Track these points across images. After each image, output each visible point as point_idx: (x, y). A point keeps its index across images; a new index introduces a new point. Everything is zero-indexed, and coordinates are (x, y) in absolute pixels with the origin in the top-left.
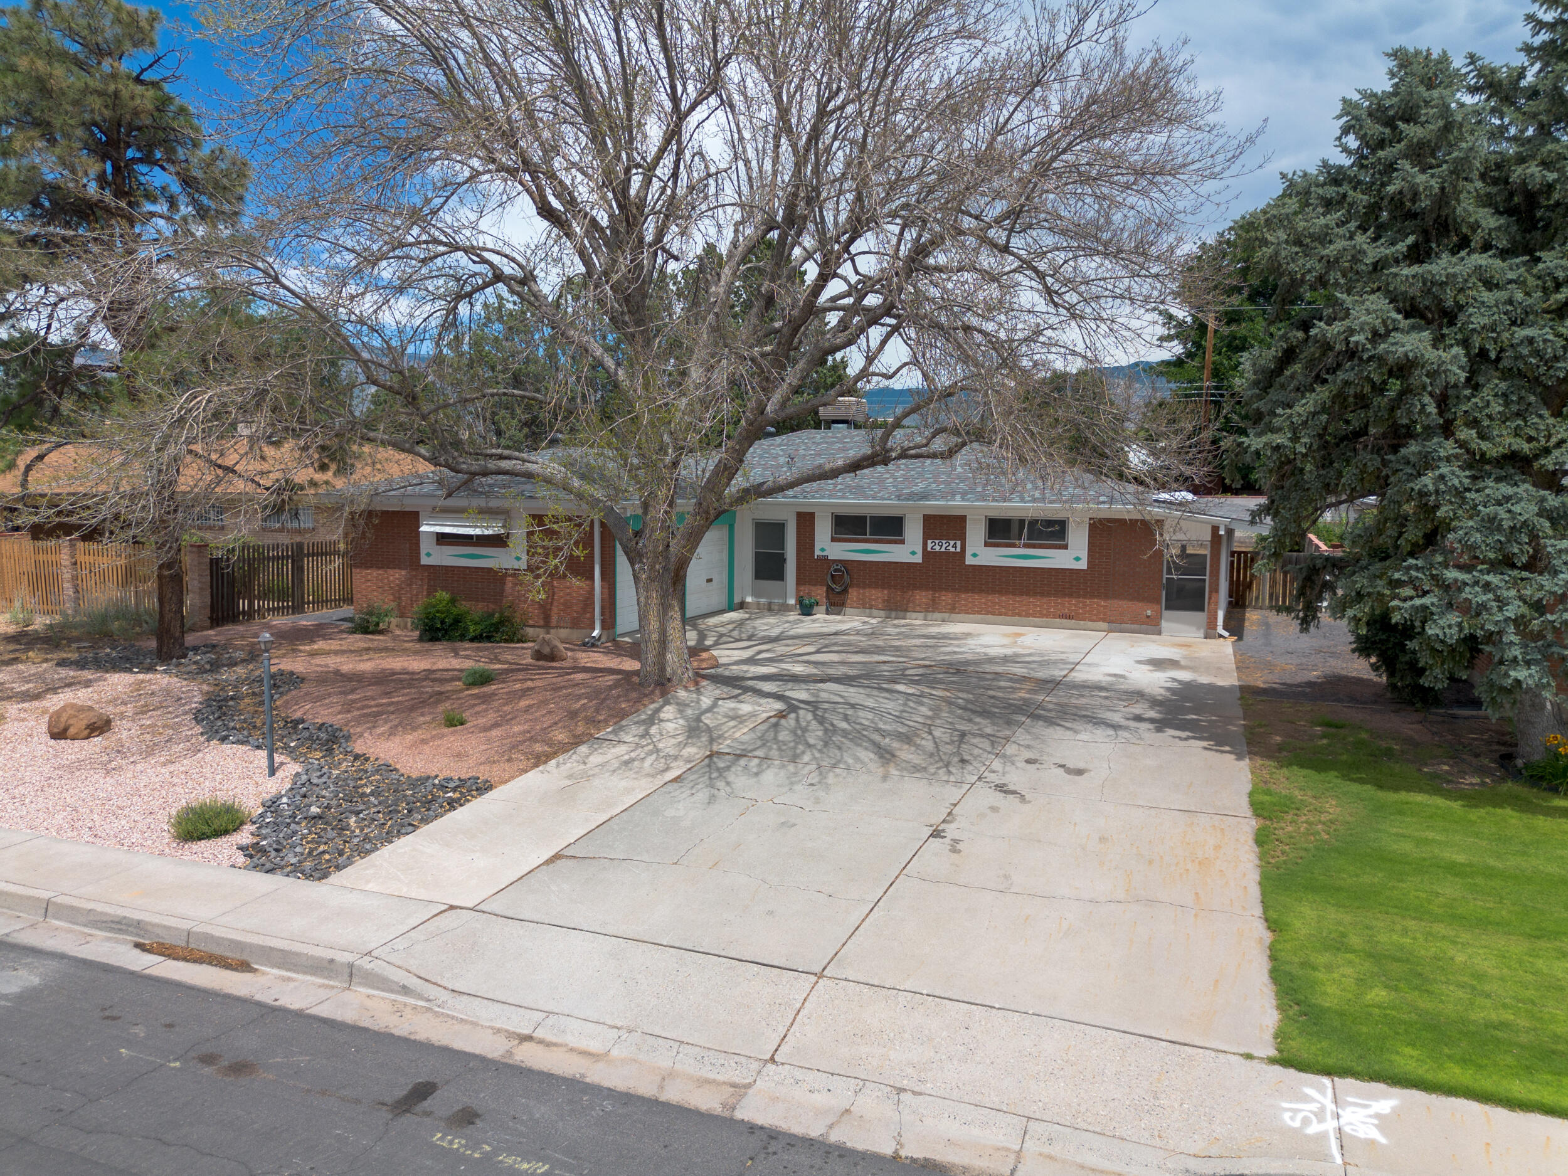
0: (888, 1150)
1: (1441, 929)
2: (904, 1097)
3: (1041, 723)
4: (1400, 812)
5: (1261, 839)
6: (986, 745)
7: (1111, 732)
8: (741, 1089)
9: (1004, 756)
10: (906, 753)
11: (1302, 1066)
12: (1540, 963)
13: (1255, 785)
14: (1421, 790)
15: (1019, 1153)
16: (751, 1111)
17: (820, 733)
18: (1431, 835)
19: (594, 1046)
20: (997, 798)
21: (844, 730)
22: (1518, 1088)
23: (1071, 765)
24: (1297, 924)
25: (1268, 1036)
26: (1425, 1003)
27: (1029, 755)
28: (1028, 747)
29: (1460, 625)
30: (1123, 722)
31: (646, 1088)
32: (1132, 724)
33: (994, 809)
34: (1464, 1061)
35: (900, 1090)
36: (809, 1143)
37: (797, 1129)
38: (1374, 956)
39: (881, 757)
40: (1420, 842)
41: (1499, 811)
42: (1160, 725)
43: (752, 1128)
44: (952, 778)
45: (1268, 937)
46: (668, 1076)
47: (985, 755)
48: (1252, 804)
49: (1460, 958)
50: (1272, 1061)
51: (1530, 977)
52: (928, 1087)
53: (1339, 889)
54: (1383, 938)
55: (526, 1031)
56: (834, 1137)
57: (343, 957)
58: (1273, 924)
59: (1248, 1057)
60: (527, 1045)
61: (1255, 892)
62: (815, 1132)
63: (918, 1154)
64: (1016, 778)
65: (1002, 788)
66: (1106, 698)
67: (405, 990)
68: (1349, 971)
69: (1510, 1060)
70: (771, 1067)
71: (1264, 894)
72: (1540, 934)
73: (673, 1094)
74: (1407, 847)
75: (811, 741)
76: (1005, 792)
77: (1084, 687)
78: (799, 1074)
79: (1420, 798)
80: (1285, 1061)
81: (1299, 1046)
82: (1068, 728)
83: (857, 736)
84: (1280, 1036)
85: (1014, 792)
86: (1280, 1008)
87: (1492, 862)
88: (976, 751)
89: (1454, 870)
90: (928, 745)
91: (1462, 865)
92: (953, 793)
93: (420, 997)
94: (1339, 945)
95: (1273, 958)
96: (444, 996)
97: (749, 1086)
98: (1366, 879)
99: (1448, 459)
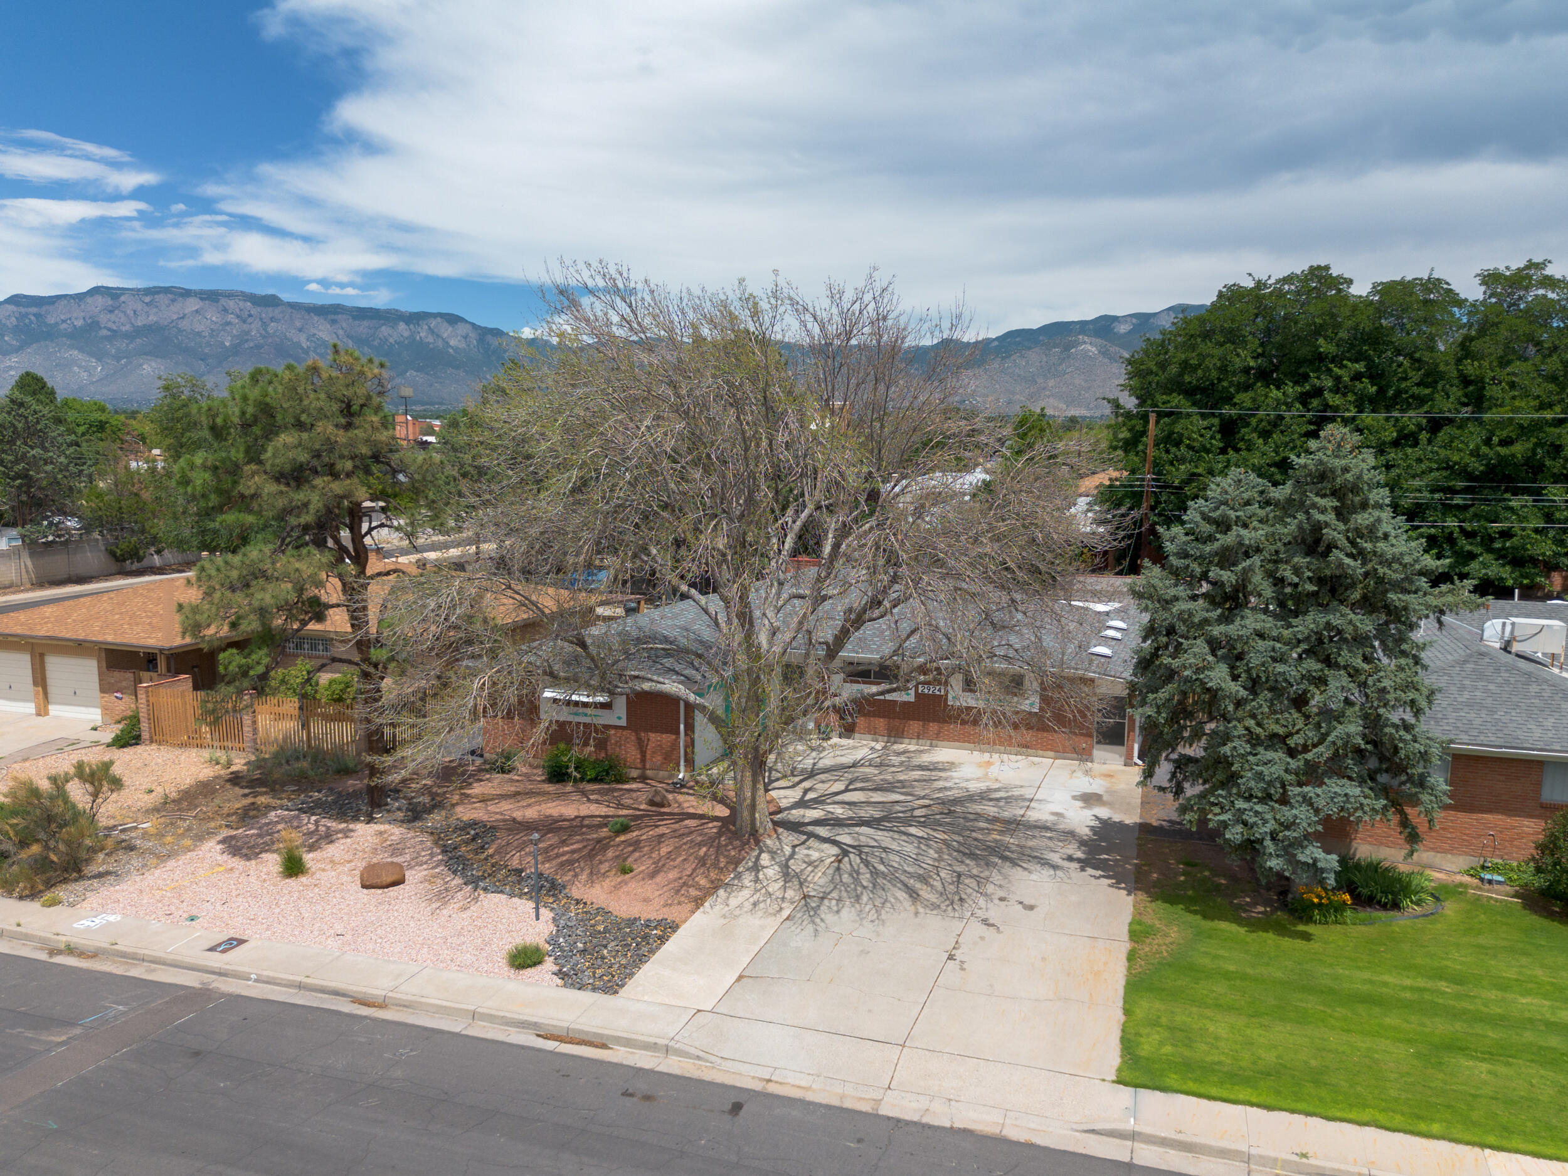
0: (948, 1124)
1: (1209, 1013)
2: (953, 1103)
3: (1008, 864)
4: (1210, 937)
5: (1131, 957)
6: (974, 884)
7: (1052, 872)
8: (878, 1102)
9: (986, 895)
10: (925, 893)
11: (1126, 1084)
12: (1248, 1031)
13: (1134, 916)
14: (1226, 919)
15: (1003, 1124)
16: (884, 1111)
17: (868, 876)
18: (1221, 952)
19: (803, 1084)
20: (982, 929)
21: (883, 873)
22: (1214, 1091)
23: (1026, 902)
24: (1138, 1011)
25: (1113, 1071)
26: (1187, 1053)
27: (1001, 894)
28: (1000, 886)
29: (1242, 833)
30: (1060, 862)
31: (835, 1102)
32: (1066, 864)
33: (982, 938)
34: (1195, 1080)
35: (950, 1100)
36: (915, 1123)
37: (907, 1117)
38: (1171, 1029)
39: (911, 896)
40: (1216, 957)
41: (1265, 934)
42: (1084, 864)
43: (889, 1118)
44: (957, 915)
45: (1122, 1018)
46: (842, 1097)
47: (975, 894)
48: (1130, 932)
49: (1211, 1029)
50: (1114, 1082)
51: (1240, 1038)
52: (962, 1098)
53: (1164, 990)
54: (1178, 1018)
55: (768, 1077)
56: (924, 1120)
57: (661, 1042)
58: (1127, 1012)
59: (1104, 1080)
60: (770, 1084)
61: (1121, 992)
62: (915, 1118)
63: (961, 1126)
64: (994, 912)
65: (986, 922)
66: (1050, 838)
67: (698, 1058)
68: (1157, 1037)
69: (1216, 1079)
70: (889, 1092)
71: (1125, 993)
72: (1256, 1015)
73: (848, 1104)
74: (1206, 961)
75: (865, 884)
76: (988, 925)
77: (1036, 827)
78: (903, 1094)
79: (1223, 925)
80: (1119, 1082)
81: (1127, 1075)
82: (1025, 869)
83: (892, 877)
84: (1119, 1070)
85: (993, 925)
86: (1122, 1057)
87: (1250, 971)
88: (969, 891)
89: (1227, 976)
90: (938, 884)
91: (1233, 972)
92: (958, 926)
93: (707, 1061)
94: (1155, 1023)
95: (1123, 1031)
96: (719, 1061)
97: (881, 1100)
98: (1179, 983)
99: (1239, 737)
